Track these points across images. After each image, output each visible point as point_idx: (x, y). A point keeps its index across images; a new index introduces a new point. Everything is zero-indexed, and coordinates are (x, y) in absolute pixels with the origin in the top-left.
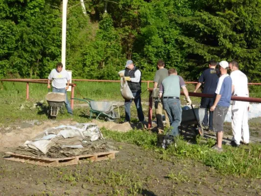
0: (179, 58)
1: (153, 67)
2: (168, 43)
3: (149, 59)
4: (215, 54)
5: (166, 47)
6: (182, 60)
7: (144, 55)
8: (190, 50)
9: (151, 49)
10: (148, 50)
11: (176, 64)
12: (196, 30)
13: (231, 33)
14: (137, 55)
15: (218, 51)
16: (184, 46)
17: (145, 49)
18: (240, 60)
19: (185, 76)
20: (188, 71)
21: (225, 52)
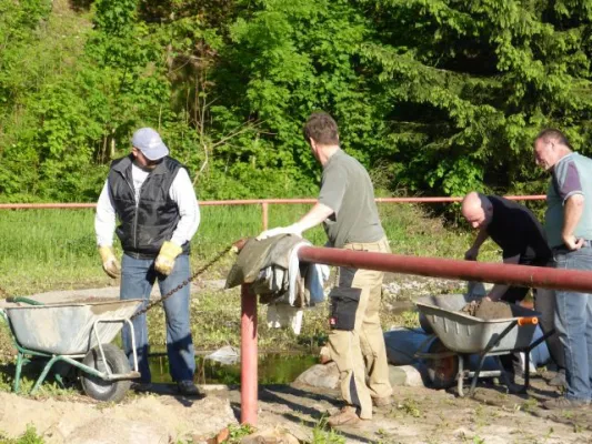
0: (368, 119)
1: (282, 154)
2: (330, 69)
3: (266, 126)
4: (486, 101)
5: (321, 85)
6: (376, 125)
7: (248, 115)
8: (401, 92)
9: (269, 91)
10: (261, 97)
11: (357, 140)
12: (418, 25)
13: (537, 27)
14: (225, 114)
15: (496, 91)
16: (382, 78)
17: (251, 94)
18: (571, 120)
19: (390, 178)
20: (398, 161)
21: (520, 91)
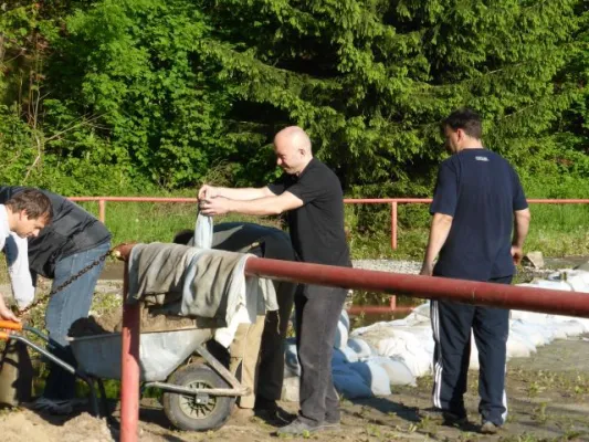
0: (206, 117)
1: (117, 150)
2: (168, 65)
3: (103, 122)
4: (325, 103)
5: (159, 81)
6: (215, 125)
7: (83, 109)
8: (241, 91)
9: (106, 86)
10: (97, 91)
11: (195, 138)
12: (257, 24)
13: (379, 29)
14: (60, 108)
15: (336, 91)
16: (222, 75)
17: (87, 87)
18: (410, 123)
19: (227, 177)
20: (236, 161)
21: (360, 92)
